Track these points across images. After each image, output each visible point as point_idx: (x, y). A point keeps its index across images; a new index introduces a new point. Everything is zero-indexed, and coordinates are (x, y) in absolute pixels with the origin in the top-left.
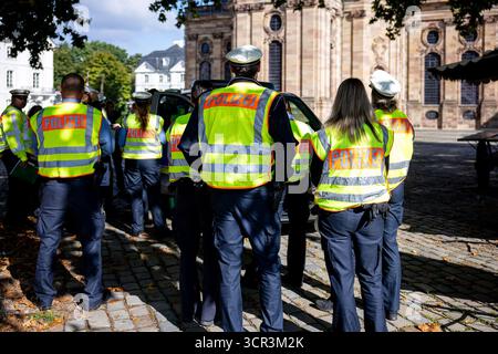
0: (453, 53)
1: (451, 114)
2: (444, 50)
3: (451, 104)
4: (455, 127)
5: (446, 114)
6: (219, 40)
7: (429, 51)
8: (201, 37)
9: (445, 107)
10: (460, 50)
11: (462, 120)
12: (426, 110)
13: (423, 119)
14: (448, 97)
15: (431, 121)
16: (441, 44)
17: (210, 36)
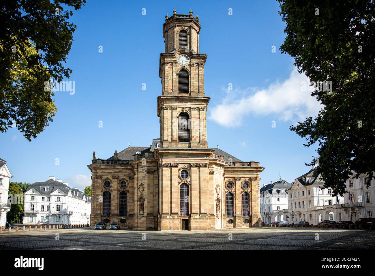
0: (239, 193)
1: (240, 221)
2: (235, 191)
3: (239, 216)
4: (241, 227)
5: (237, 221)
6: (117, 180)
7: (228, 192)
8: (104, 177)
9: (237, 218)
10: (242, 192)
11: (243, 223)
12: (228, 219)
13: (227, 224)
14: (238, 213)
15: (231, 224)
16: (234, 188)
17: (110, 178)
